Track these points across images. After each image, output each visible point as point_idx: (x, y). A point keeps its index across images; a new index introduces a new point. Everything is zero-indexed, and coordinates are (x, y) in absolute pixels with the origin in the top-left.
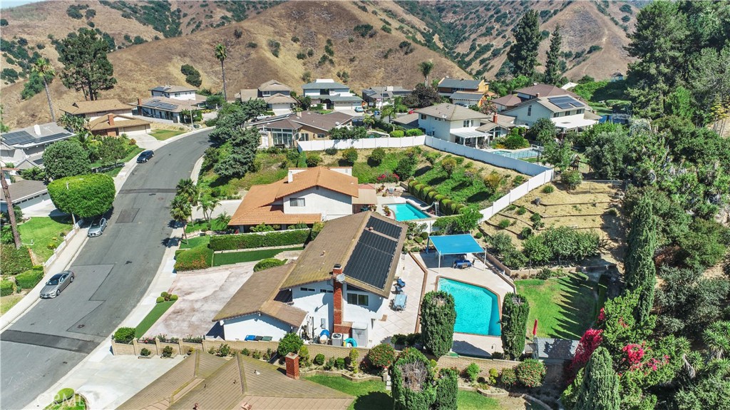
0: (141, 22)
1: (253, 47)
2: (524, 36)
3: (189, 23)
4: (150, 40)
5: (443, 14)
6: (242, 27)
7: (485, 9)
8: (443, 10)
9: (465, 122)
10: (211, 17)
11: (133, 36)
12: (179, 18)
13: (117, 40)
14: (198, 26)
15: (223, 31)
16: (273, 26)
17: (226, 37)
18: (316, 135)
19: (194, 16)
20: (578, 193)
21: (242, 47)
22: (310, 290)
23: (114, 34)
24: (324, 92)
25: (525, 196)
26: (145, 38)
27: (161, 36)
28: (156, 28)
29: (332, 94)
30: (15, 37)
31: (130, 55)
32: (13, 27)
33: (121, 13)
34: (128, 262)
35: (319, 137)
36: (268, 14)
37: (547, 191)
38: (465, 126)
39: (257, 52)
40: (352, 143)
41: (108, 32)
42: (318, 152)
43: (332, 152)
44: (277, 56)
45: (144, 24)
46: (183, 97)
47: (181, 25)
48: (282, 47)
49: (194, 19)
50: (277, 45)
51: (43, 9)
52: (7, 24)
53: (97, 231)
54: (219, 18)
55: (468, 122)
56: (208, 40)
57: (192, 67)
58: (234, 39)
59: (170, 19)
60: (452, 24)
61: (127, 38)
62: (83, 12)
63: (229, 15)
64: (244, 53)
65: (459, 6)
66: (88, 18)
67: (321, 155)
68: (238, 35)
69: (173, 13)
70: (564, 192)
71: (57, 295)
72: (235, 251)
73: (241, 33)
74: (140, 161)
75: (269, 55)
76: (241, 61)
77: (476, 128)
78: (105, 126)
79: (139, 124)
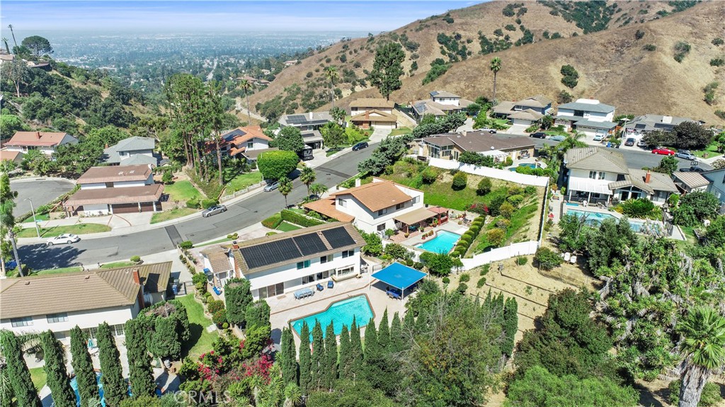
0: (565, 18)
1: (650, 50)
3: (619, 19)
4: (566, 36)
9: (591, 173)
10: (646, 12)
11: (551, 32)
12: (611, 14)
13: (536, 36)
14: (626, 23)
15: (624, 31)
16: (693, 25)
19: (628, 12)
20: (545, 275)
21: (638, 48)
23: (535, 31)
24: (579, 113)
26: (562, 35)
27: (580, 32)
28: (579, 25)
29: (586, 116)
32: (456, 24)
33: (551, 9)
34: (256, 212)
36: (692, 11)
37: (521, 261)
38: (590, 177)
39: (651, 56)
40: (475, 169)
41: (530, 29)
42: (443, 170)
44: (679, 61)
45: (568, 21)
46: (447, 102)
47: (611, 21)
48: (692, 51)
49: (626, 14)
50: (687, 49)
51: (485, 8)
52: (453, 22)
54: (654, 14)
57: (572, 68)
59: (601, 15)
61: (546, 34)
62: (516, 10)
63: (669, 9)
64: (637, 56)
66: (518, 15)
68: (639, 36)
69: (608, 8)
70: (535, 270)
71: (208, 216)
73: (643, 34)
74: (354, 149)
75: (669, 60)
76: (628, 65)
78: (364, 119)
79: (386, 120)
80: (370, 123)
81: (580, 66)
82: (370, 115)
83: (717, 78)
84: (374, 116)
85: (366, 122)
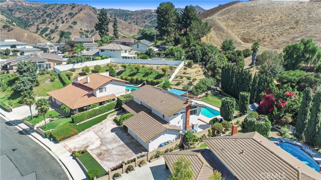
20: (193, 68)
22: (177, 114)
24: (13, 46)
25: (179, 72)
29: (18, 47)
37: (185, 69)
38: (125, 53)
43: (73, 70)
55: (126, 51)
65: (21, 9)
77: (128, 53)
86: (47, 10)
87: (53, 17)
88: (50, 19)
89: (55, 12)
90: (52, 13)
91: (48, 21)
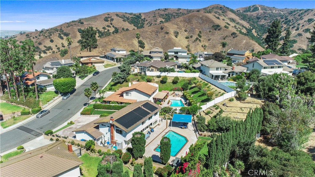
0: (129, 23)
1: (167, 34)
2: (272, 31)
3: (147, 24)
4: (131, 30)
5: (259, 20)
6: (164, 26)
7: (281, 18)
8: (260, 18)
9: (217, 68)
10: (156, 21)
11: (125, 28)
12: (144, 22)
13: (120, 30)
14: (151, 25)
15: (156, 27)
16: (177, 25)
17: (157, 29)
18: (156, 70)
19: (150, 21)
20: (245, 103)
21: (163, 33)
22: (104, 125)
23: (119, 28)
24: (177, 53)
25: (222, 102)
26: (130, 29)
27: (136, 28)
28: (134, 26)
29: (179, 54)
30: (85, 28)
31: (120, 36)
32: (85, 25)
33: (123, 19)
34: (69, 109)
35: (157, 70)
36: (176, 20)
37: (231, 100)
38: (217, 70)
39: (168, 36)
40: (168, 74)
41: (117, 27)
42: (153, 76)
43: (159, 77)
44: (177, 38)
45: (130, 24)
46: (121, 52)
47: (145, 24)
48: (179, 34)
49: (149, 22)
50: (178, 33)
51: (96, 18)
52: (83, 24)
53: (65, 98)
54: (159, 22)
55: (218, 68)
56: (150, 31)
57: (142, 41)
58: (160, 30)
59: (141, 22)
60: (263, 25)
61: (123, 29)
62: (109, 19)
63: (163, 20)
64: (163, 36)
65: (267, 17)
66: (110, 21)
67: (154, 78)
68: (162, 29)
69: (142, 20)
70: (239, 102)
71: (41, 117)
72: (102, 110)
73: (163, 28)
74: (94, 75)
75: (174, 37)
76: (161, 39)
77: (223, 71)
78: (88, 61)
79: (100, 61)
80: (92, 63)
81: (144, 40)
82: (92, 59)
83: (188, 43)
84: (93, 60)
85: (90, 63)
86: (289, 17)
87: (290, 24)
88: (287, 26)
89: (295, 18)
90: (292, 20)
91: (285, 28)
